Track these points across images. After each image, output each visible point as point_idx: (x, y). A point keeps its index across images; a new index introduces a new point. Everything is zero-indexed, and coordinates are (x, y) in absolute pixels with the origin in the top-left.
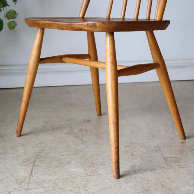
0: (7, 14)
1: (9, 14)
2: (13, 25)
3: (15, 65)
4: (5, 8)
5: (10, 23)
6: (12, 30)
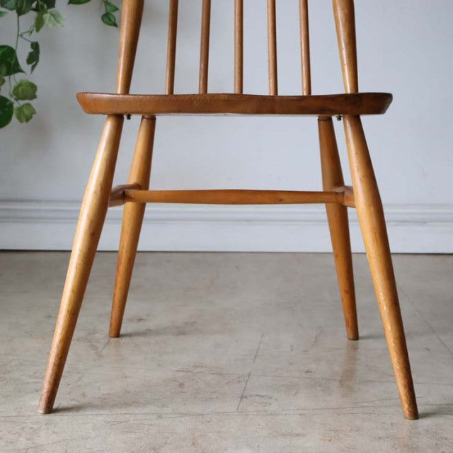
0: (16, 89)
1: (20, 89)
2: (26, 112)
3: (38, 201)
4: (12, 76)
5: (22, 107)
6: (25, 123)
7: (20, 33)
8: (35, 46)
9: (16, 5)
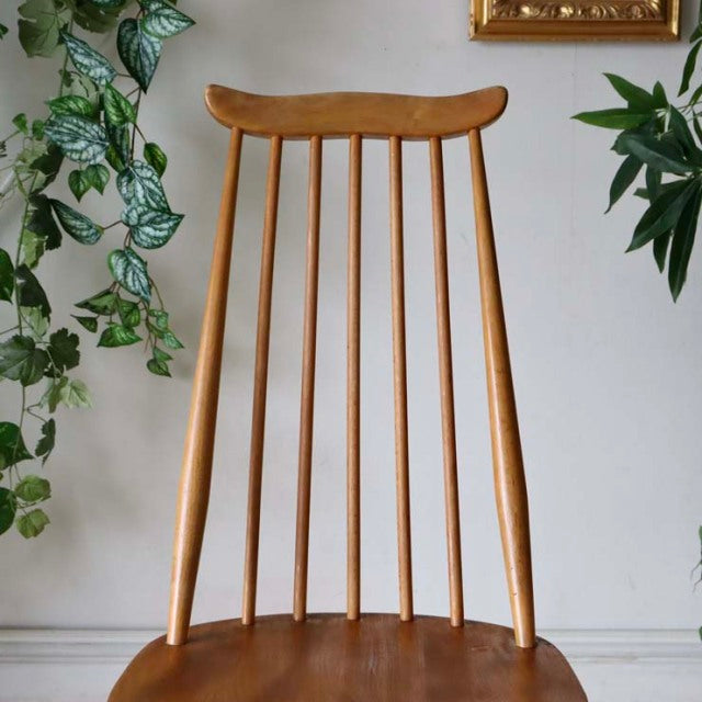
1: (26, 487)
4: (13, 467)
5: (28, 515)
6: (31, 538)
7: (26, 407)
8: (49, 428)
9: (21, 372)
